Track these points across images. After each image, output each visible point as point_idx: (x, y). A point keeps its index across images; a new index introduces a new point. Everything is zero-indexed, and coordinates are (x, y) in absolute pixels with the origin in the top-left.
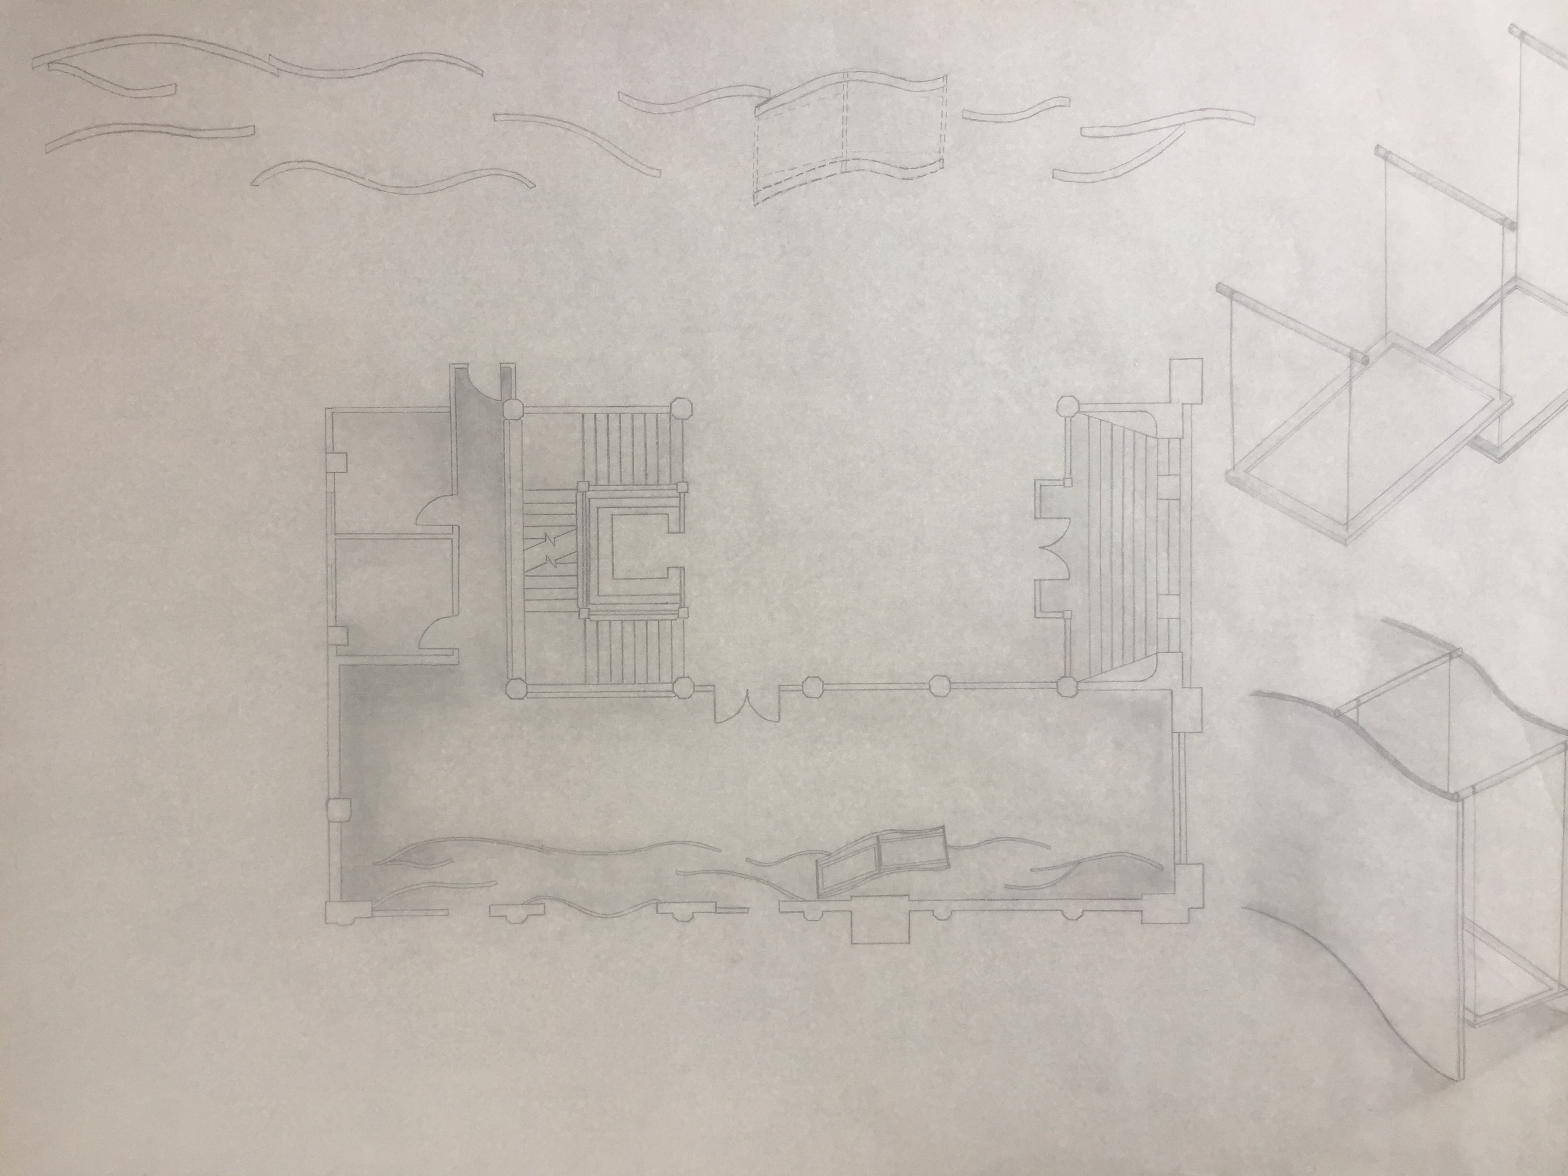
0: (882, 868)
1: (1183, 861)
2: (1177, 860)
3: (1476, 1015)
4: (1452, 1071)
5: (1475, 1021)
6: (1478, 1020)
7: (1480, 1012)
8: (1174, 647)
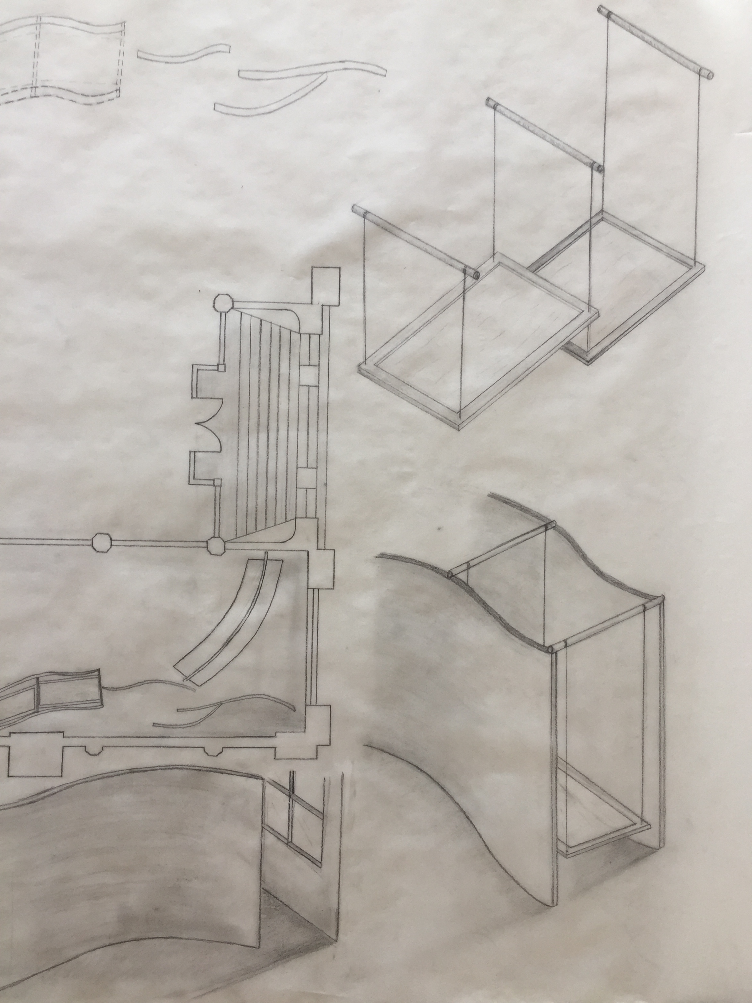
0: (40, 707)
1: (313, 703)
2: (308, 703)
3: (567, 846)
4: (547, 898)
5: (567, 851)
6: (571, 851)
7: (572, 843)
8: (311, 513)
